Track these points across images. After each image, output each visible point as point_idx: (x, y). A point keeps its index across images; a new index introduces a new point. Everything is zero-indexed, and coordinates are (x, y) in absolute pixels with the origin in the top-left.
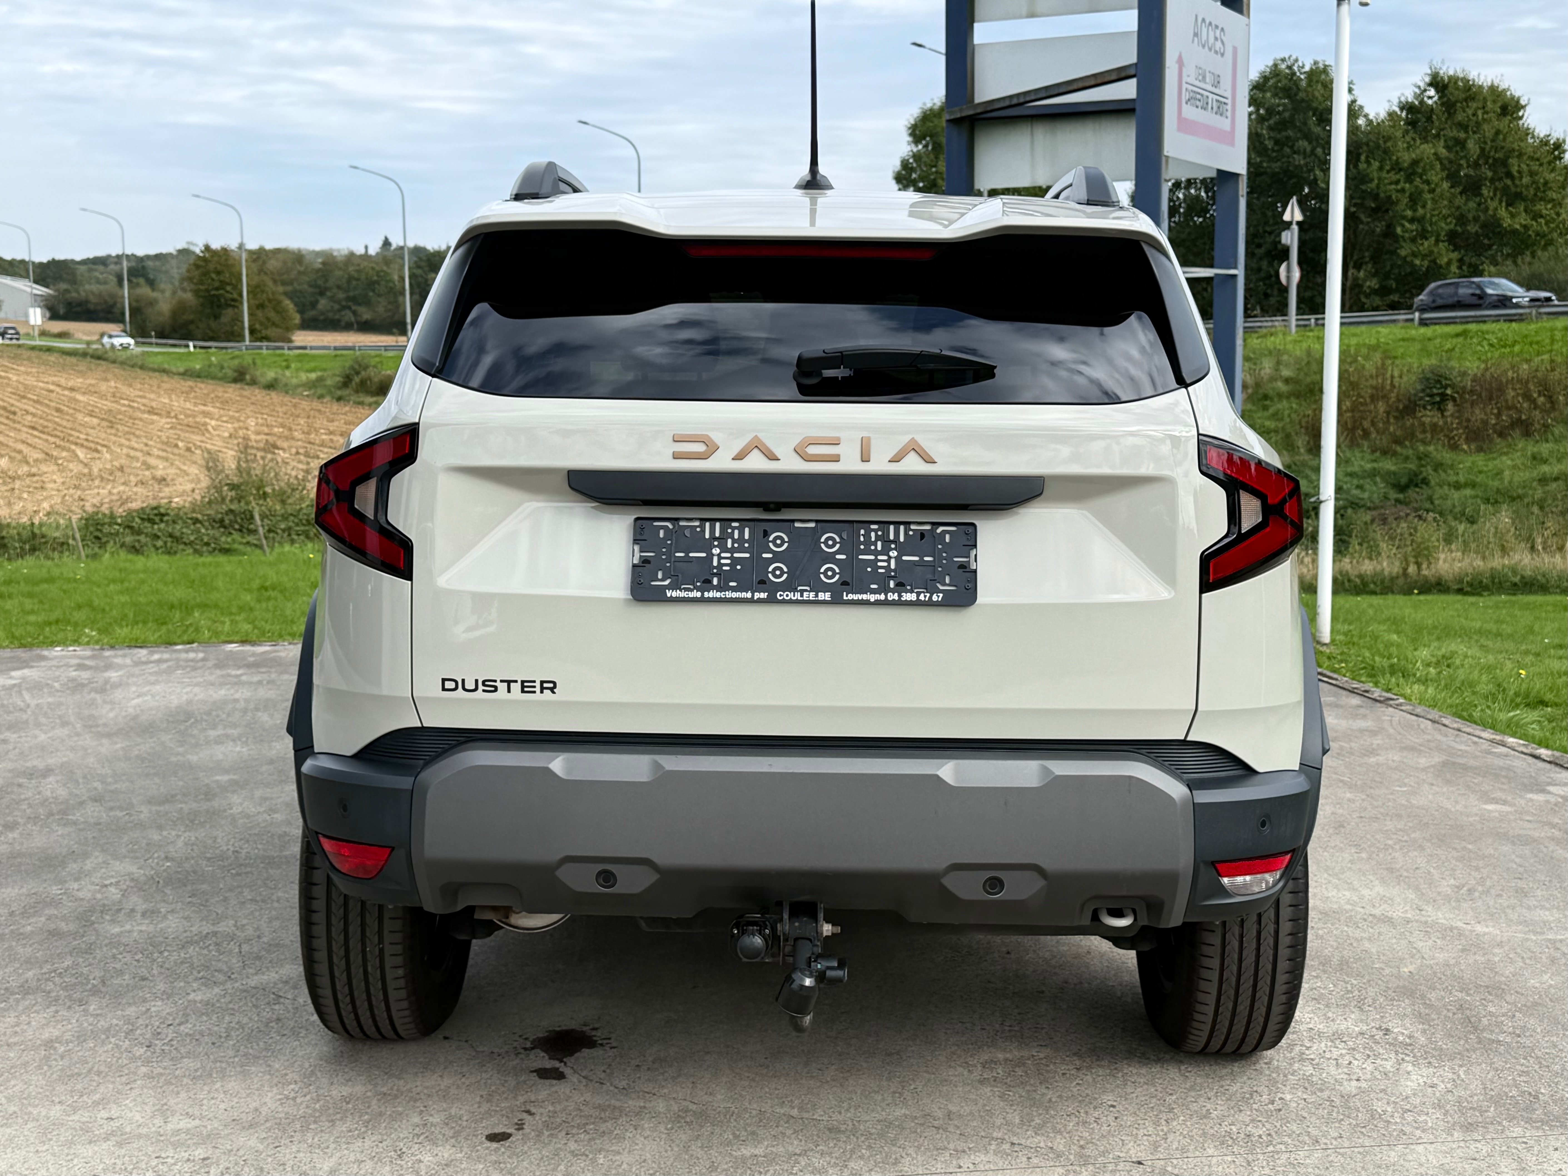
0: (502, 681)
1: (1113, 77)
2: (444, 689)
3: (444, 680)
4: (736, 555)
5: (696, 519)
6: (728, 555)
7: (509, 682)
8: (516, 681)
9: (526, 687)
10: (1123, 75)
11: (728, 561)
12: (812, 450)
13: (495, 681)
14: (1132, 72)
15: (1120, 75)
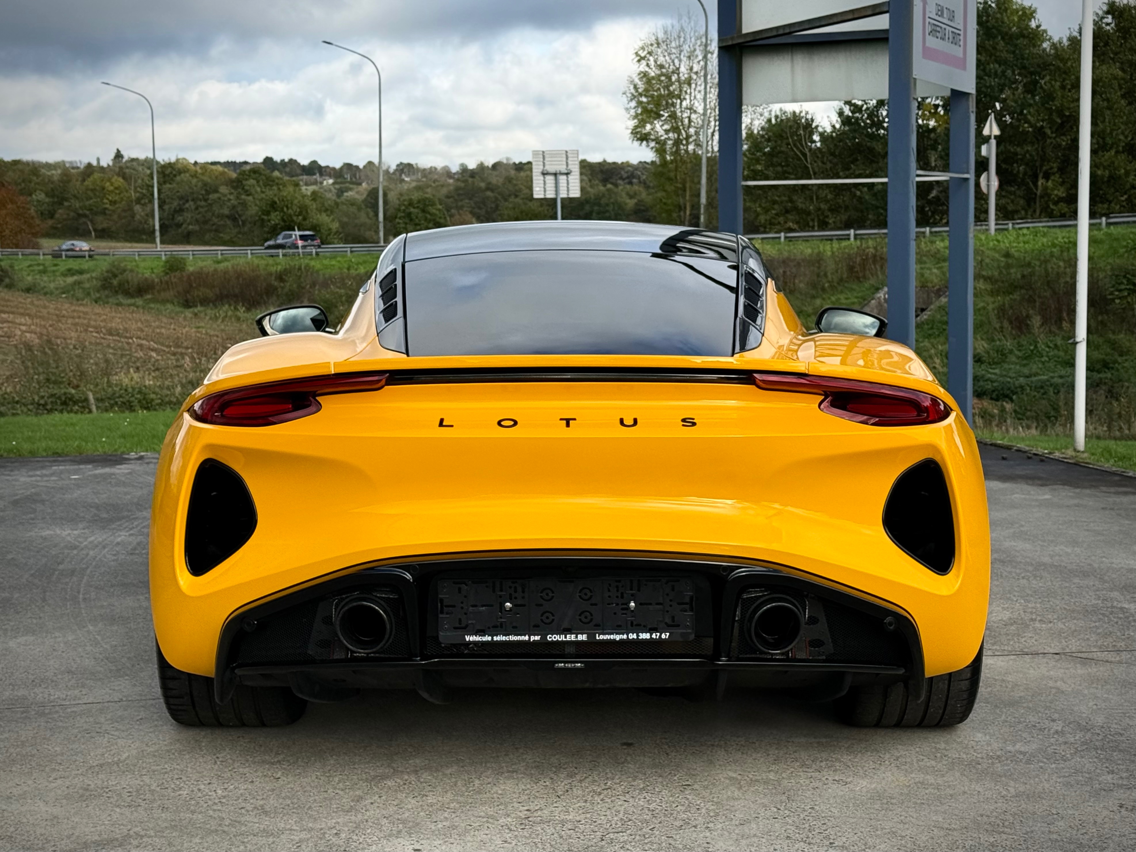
1: (870, 13)
10: (877, 11)
14: (886, 9)
15: (874, 11)
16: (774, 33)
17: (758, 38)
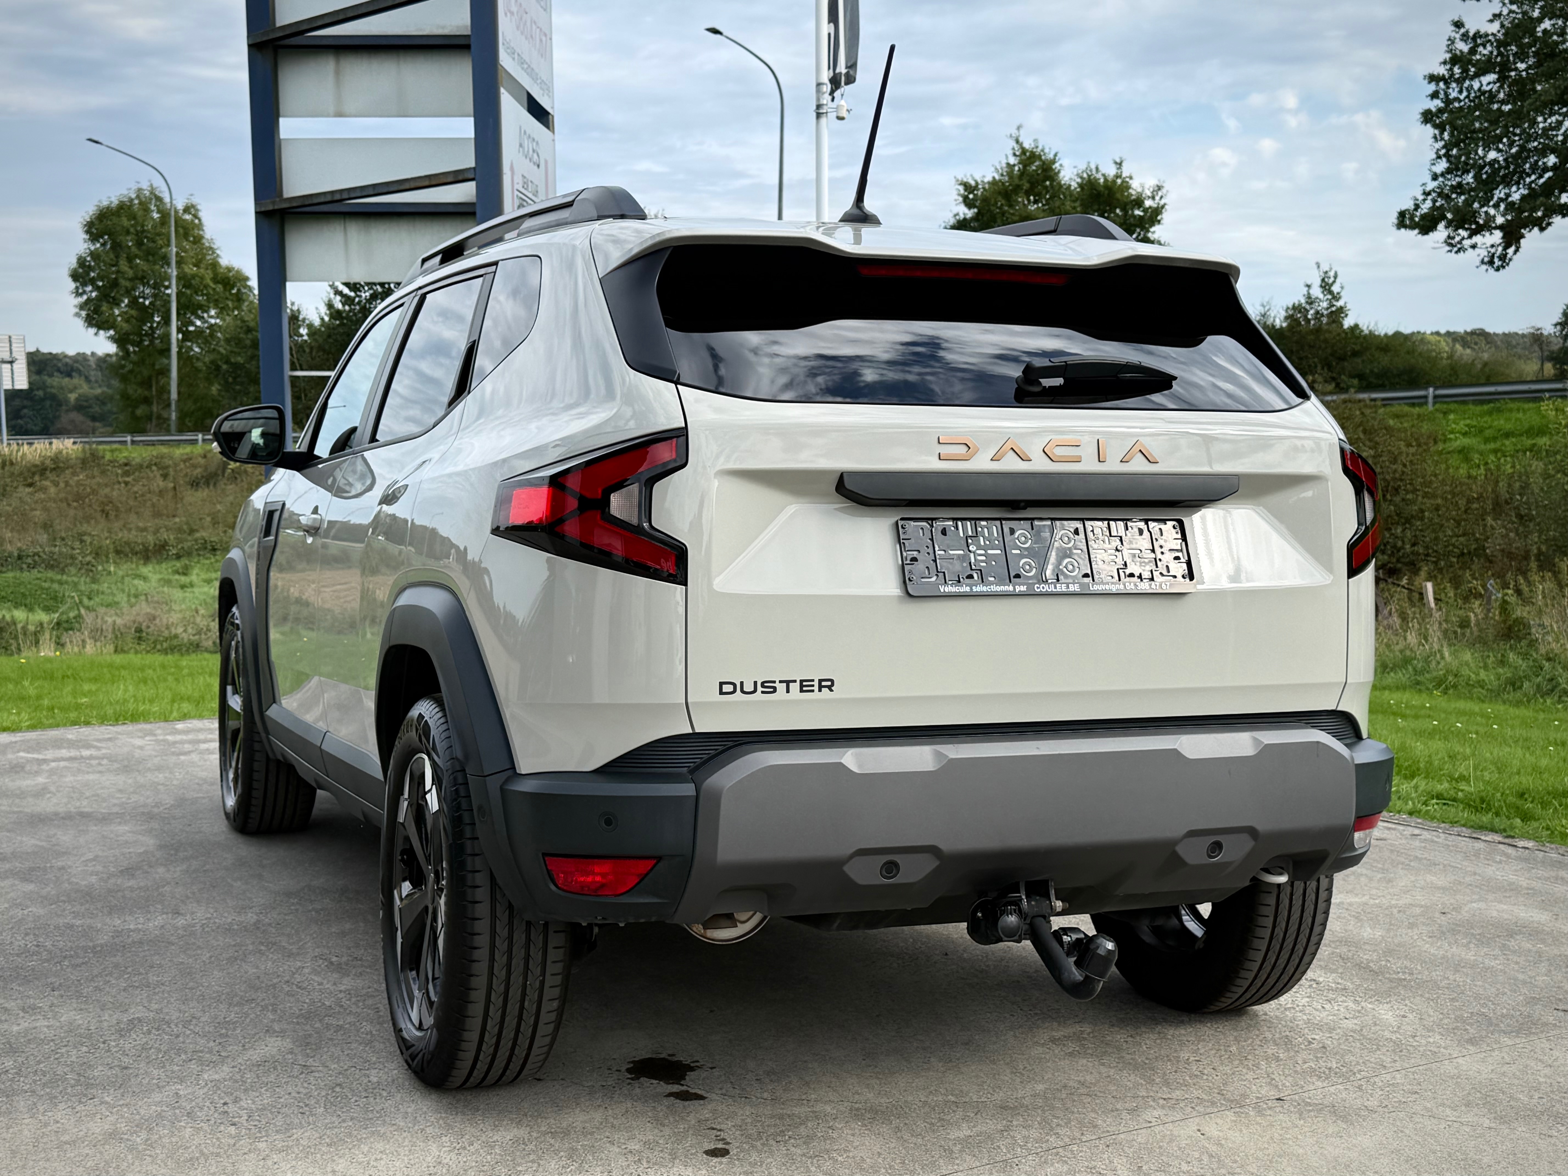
0: (781, 682)
1: (450, 179)
2: (721, 693)
3: (721, 684)
4: (990, 552)
5: (949, 519)
6: (982, 552)
7: (788, 683)
8: (795, 681)
9: (805, 686)
10: (460, 178)
11: (983, 558)
12: (1059, 452)
13: (774, 682)
14: (472, 176)
15: (457, 177)
16: (329, 198)
17: (307, 203)
